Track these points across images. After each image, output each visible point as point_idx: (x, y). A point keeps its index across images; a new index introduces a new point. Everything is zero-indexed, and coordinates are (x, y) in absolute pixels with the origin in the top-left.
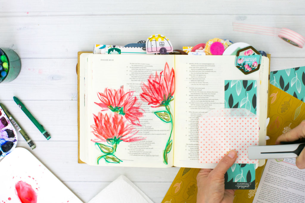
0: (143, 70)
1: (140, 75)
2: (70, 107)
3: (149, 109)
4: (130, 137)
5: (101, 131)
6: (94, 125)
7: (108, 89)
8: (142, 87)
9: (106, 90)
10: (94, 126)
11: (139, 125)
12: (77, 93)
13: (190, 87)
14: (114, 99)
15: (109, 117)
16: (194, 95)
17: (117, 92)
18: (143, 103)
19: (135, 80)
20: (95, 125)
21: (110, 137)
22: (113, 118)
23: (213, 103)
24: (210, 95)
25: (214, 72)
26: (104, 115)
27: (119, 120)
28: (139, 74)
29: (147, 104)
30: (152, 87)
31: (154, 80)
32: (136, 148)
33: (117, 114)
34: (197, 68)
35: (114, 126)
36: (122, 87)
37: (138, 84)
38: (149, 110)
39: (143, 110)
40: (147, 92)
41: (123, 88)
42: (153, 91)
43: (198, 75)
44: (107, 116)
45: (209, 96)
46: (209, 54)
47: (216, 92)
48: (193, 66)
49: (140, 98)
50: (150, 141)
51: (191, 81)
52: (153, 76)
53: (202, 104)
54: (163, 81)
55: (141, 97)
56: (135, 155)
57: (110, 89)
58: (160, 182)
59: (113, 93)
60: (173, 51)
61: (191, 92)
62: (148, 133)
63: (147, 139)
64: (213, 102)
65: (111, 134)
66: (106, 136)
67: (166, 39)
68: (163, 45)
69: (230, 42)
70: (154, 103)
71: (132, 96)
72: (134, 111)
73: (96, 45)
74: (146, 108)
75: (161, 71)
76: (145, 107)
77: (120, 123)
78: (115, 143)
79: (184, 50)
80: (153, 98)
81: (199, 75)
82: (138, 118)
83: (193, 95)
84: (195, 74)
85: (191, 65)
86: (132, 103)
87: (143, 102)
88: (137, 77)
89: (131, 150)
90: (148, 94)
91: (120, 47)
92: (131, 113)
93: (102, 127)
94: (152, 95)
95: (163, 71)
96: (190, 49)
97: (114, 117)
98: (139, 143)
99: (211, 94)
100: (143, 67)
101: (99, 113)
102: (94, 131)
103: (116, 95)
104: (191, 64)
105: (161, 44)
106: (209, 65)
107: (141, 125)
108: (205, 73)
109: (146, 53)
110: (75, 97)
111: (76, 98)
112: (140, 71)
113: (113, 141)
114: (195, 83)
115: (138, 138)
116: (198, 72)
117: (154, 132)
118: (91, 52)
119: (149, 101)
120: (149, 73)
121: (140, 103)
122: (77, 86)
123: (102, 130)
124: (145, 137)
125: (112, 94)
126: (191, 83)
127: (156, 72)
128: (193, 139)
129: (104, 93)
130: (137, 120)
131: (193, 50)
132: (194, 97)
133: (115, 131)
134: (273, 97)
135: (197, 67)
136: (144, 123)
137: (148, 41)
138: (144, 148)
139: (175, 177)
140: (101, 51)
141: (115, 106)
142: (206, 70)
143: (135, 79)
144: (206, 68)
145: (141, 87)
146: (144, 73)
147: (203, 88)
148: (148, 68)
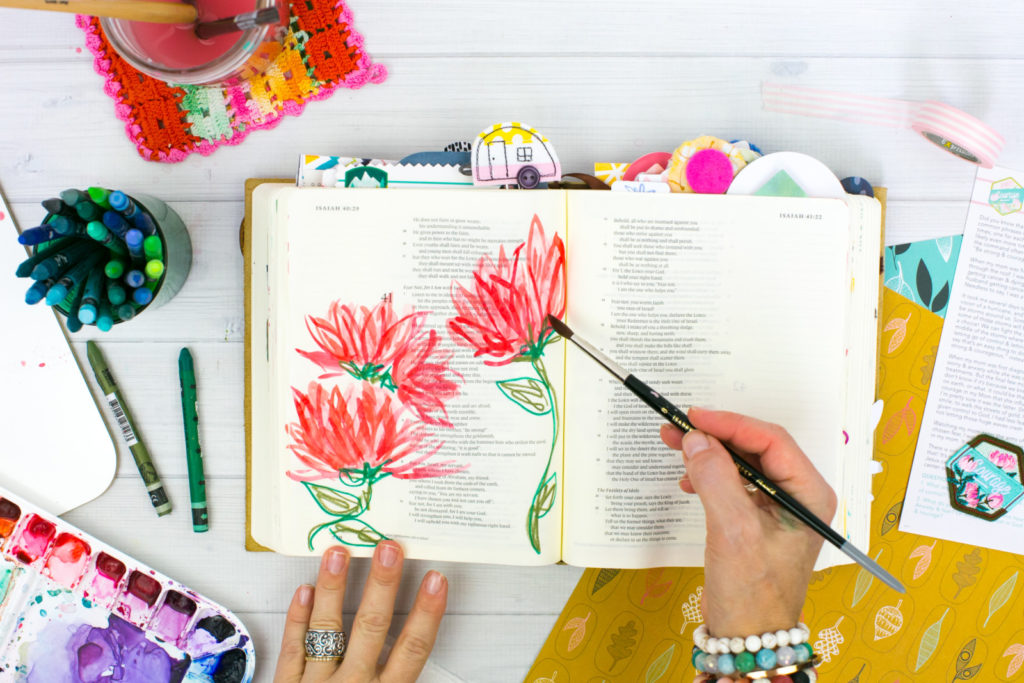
0: (458, 240)
1: (448, 258)
2: (218, 363)
3: (476, 369)
4: (415, 464)
5: (318, 444)
6: (296, 425)
7: (340, 304)
8: (455, 299)
9: (334, 309)
10: (295, 428)
11: (443, 423)
12: (242, 315)
13: (615, 299)
14: (362, 338)
15: (345, 399)
16: (626, 324)
17: (371, 315)
18: (459, 351)
19: (431, 276)
20: (299, 423)
21: (349, 464)
22: (358, 400)
23: (689, 352)
24: (680, 325)
25: (696, 248)
26: (330, 392)
27: (378, 409)
28: (446, 255)
29: (472, 353)
30: (487, 298)
31: (495, 274)
32: (436, 500)
33: (372, 389)
34: (638, 234)
35: (363, 426)
36: (388, 299)
37: (440, 288)
38: (478, 375)
39: (459, 375)
40: (470, 314)
41: (390, 301)
42: (490, 311)
43: (641, 259)
44: (339, 395)
45: (677, 328)
46: (683, 188)
47: (700, 315)
48: (628, 227)
49: (447, 335)
50: (481, 478)
51: (620, 277)
52: (491, 260)
53: (655, 355)
54: (523, 279)
55: (452, 330)
56: (432, 522)
57: (347, 305)
58: (519, 614)
59: (359, 318)
60: (563, 176)
61: (618, 314)
62: (476, 452)
63: (473, 472)
64: (688, 349)
65: (352, 452)
66: (336, 459)
67: (538, 138)
68: (528, 158)
69: (753, 148)
70: (495, 349)
71: (420, 326)
72: (427, 378)
73: (307, 156)
74: (468, 366)
75: (516, 246)
76: (464, 363)
77: (381, 416)
78: (368, 480)
79: (598, 174)
80: (490, 335)
81: (647, 260)
82: (442, 400)
83: (623, 324)
84: (631, 256)
85: (621, 224)
86: (421, 351)
87: (457, 348)
88: (436, 264)
89: (419, 504)
90: (475, 321)
91: (385, 164)
92: (418, 384)
93: (323, 431)
94: (486, 323)
95: (522, 245)
96: (619, 170)
97: (361, 397)
98: (446, 482)
99: (683, 322)
100: (457, 231)
101: (312, 385)
102: (295, 443)
103: (369, 324)
104: (620, 220)
105: (521, 153)
106: (680, 226)
107: (451, 425)
108: (667, 253)
109: (472, 184)
110: (235, 330)
111: (239, 335)
112: (447, 245)
113: (361, 476)
114: (633, 287)
115: (442, 465)
116: (642, 250)
117: (493, 448)
118: (291, 180)
119: (476, 345)
120: (479, 250)
121: (447, 351)
122: (242, 292)
123: (324, 441)
124: (464, 465)
125: (353, 321)
126: (618, 284)
127: (502, 249)
128: (621, 470)
129: (327, 320)
130: (440, 408)
131: (630, 176)
132: (626, 330)
133: (364, 443)
134: (894, 331)
135: (640, 231)
136: (463, 418)
137: (480, 143)
138: (463, 498)
139: (567, 596)
140: (321, 176)
141: (363, 362)
142: (671, 241)
143: (430, 270)
144: (671, 235)
145: (450, 299)
146: (460, 252)
147: (656, 303)
148: (475, 234)
